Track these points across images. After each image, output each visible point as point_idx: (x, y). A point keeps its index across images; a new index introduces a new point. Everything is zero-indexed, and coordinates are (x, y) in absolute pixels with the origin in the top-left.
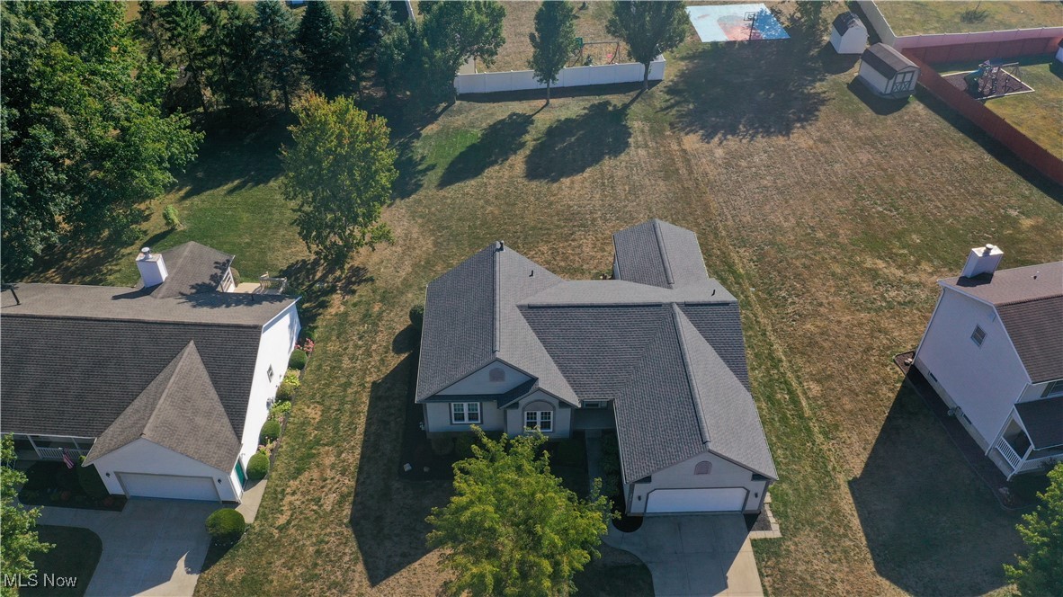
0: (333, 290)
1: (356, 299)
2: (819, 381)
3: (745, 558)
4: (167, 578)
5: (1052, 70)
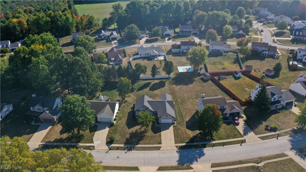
2: (185, 112)
4: (106, 128)
5: (233, 76)
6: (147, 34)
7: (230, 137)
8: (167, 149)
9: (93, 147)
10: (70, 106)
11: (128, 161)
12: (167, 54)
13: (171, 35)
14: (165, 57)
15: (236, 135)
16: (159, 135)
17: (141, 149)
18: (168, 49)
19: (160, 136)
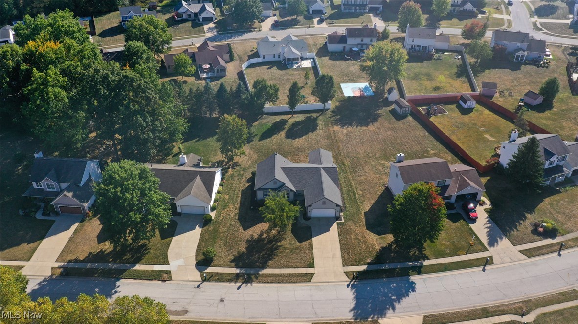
0: (229, 168)
1: (236, 170)
2: (362, 191)
3: (335, 225)
4: (195, 229)
5: (456, 107)
6: (276, 9)
7: (459, 249)
8: (327, 281)
9: (169, 273)
10: (113, 188)
11: (244, 309)
12: (317, 55)
13: (326, 13)
14: (314, 62)
15: (471, 245)
16: (309, 245)
17: (271, 279)
18: (320, 43)
19: (311, 247)
